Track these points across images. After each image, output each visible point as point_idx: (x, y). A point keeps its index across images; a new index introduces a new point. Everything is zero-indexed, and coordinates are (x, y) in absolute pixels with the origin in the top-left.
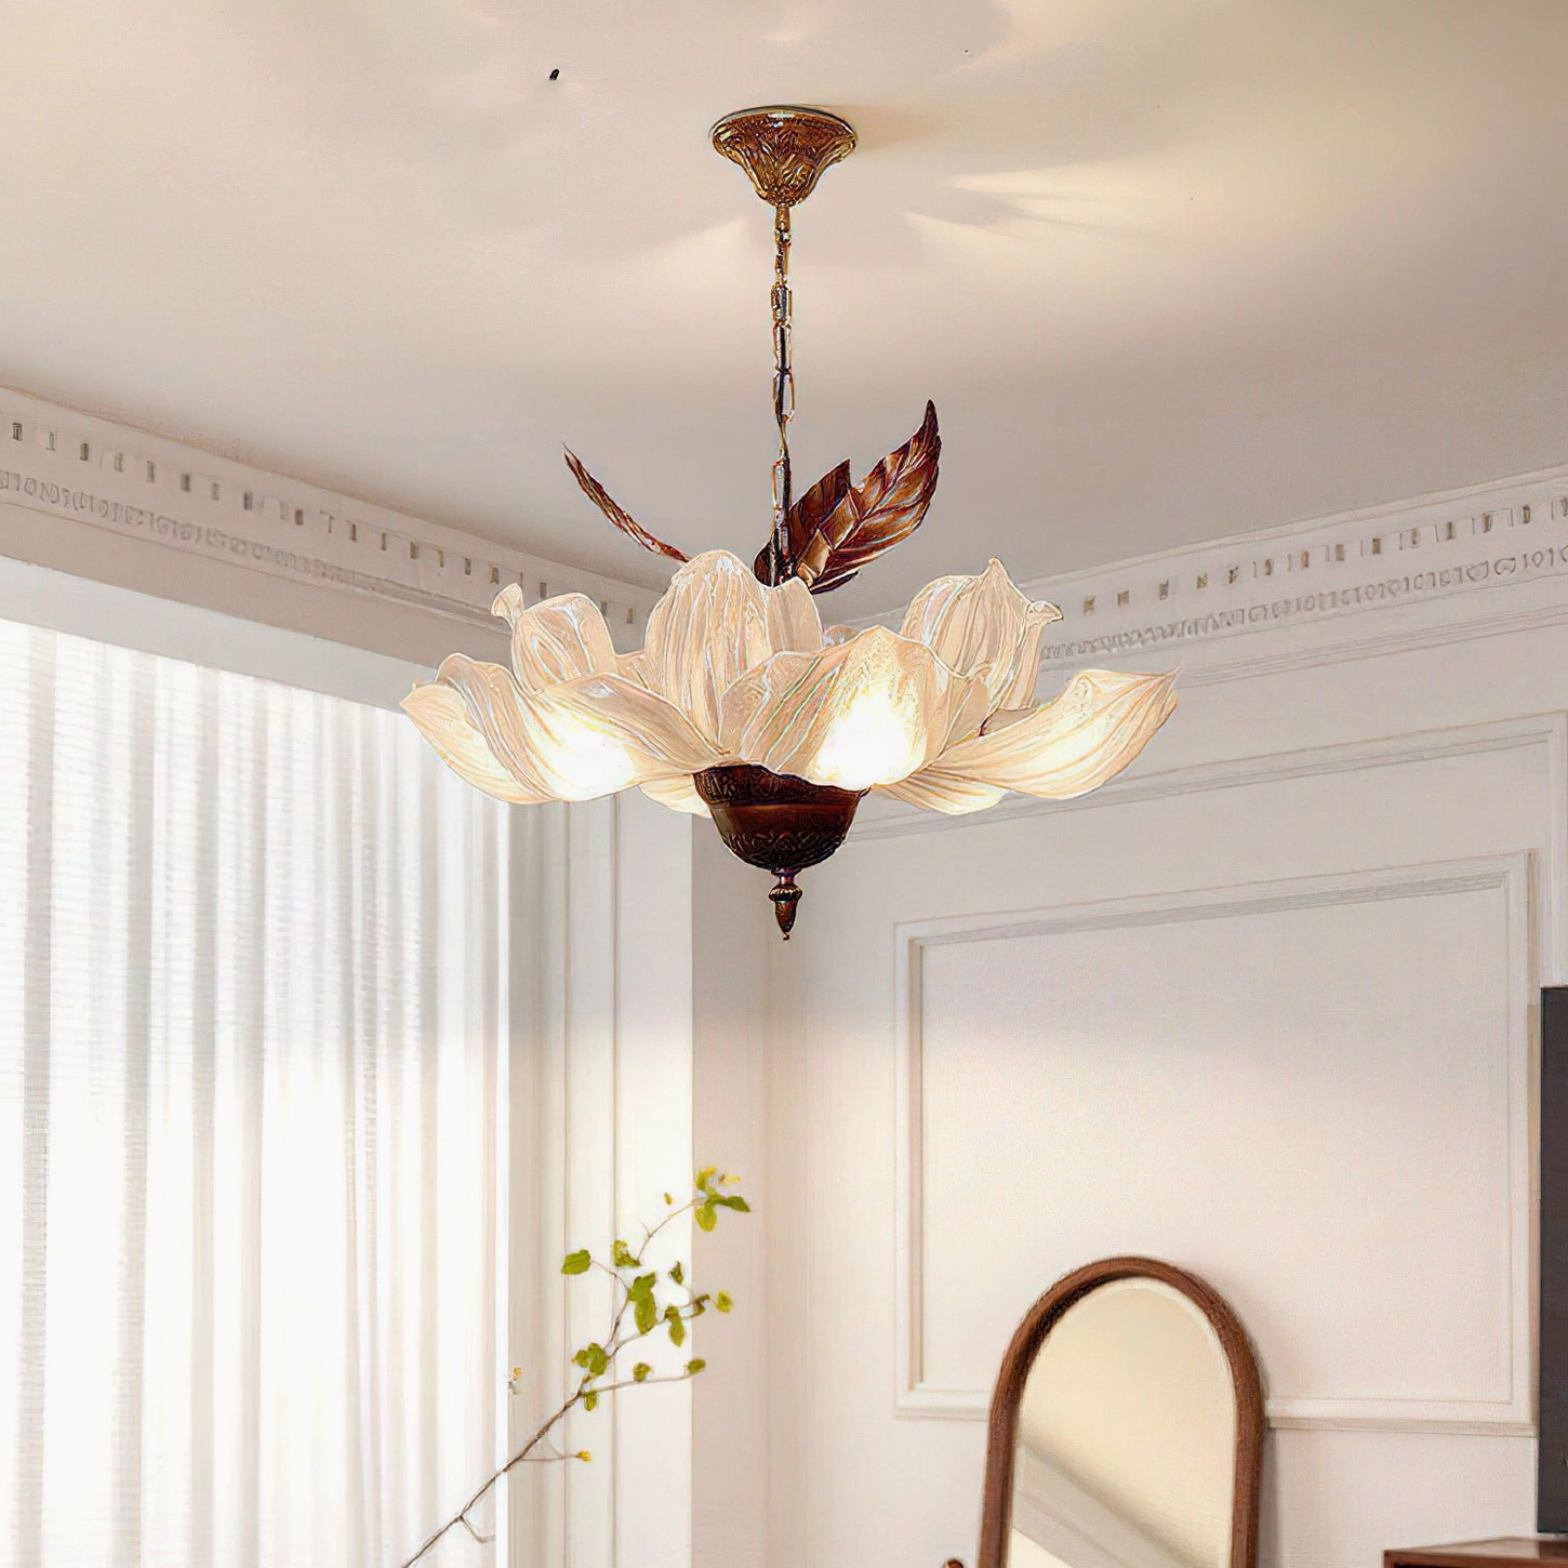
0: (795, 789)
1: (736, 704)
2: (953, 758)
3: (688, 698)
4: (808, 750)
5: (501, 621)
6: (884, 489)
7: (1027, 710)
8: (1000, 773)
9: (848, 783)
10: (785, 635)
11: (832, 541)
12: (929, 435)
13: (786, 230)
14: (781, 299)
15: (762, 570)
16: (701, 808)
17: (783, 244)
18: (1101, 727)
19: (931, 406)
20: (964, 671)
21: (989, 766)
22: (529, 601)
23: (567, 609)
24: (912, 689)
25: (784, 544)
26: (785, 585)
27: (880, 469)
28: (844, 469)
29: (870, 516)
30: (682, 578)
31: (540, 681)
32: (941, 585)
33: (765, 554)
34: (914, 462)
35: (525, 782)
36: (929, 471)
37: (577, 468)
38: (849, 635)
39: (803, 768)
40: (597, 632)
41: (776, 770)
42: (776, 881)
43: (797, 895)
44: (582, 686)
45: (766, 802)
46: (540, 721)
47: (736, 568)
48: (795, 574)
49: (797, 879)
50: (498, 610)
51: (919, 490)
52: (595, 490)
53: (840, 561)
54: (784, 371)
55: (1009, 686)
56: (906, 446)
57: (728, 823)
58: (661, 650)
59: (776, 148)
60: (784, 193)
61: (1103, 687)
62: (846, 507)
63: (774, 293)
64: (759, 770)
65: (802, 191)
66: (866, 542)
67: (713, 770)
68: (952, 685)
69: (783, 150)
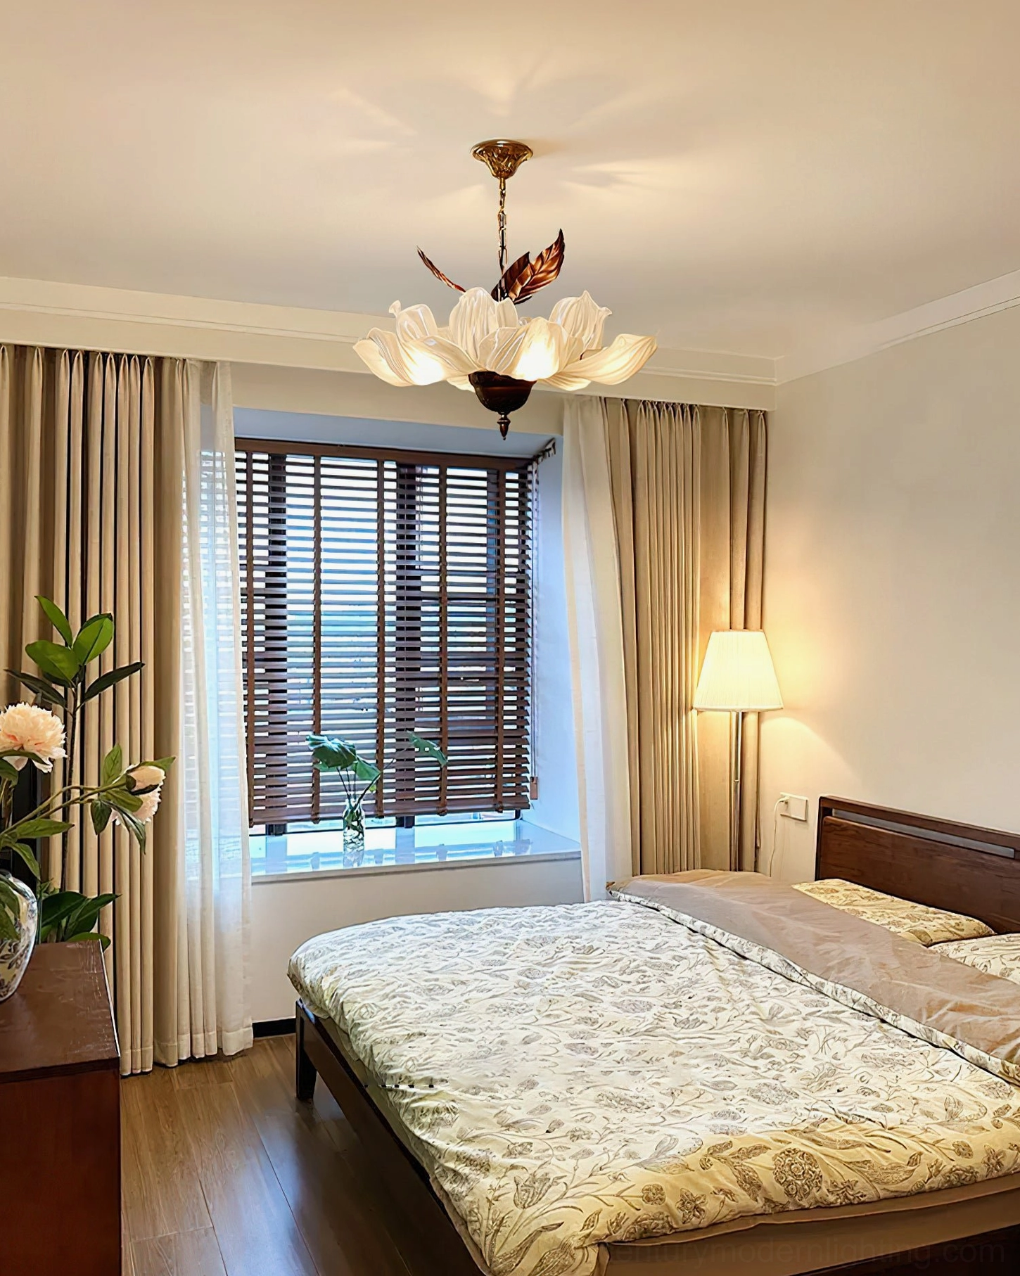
0: (508, 380)
1: (486, 347)
2: (570, 368)
3: (465, 346)
4: (513, 365)
5: (392, 316)
6: (542, 264)
7: (597, 350)
8: (588, 374)
9: (529, 379)
10: (504, 320)
11: (522, 284)
12: (560, 243)
13: (504, 189)
14: (502, 217)
15: (494, 295)
16: (472, 389)
17: (503, 195)
18: (626, 358)
19: (561, 233)
20: (573, 335)
21: (585, 371)
22: (403, 308)
23: (419, 310)
24: (553, 340)
25: (503, 285)
26: (503, 301)
27: (541, 256)
28: (527, 256)
29: (538, 273)
30: (464, 298)
31: (407, 338)
32: (565, 301)
33: (496, 290)
34: (554, 253)
35: (402, 377)
36: (560, 257)
37: (422, 256)
38: (529, 321)
39: (510, 373)
40: (428, 318)
41: (501, 373)
42: (500, 416)
43: (509, 422)
44: (424, 340)
45: (496, 386)
46: (408, 355)
47: (485, 294)
48: (508, 296)
49: (508, 416)
50: (391, 311)
51: (556, 264)
52: (429, 264)
53: (525, 292)
54: (503, 247)
55: (591, 341)
56: (551, 248)
57: (480, 393)
58: (456, 328)
59: (499, 155)
60: (503, 174)
61: (627, 340)
62: (528, 271)
63: (499, 216)
64: (494, 373)
65: (510, 173)
66: (535, 284)
67: (475, 373)
68: (569, 339)
69: (502, 156)
